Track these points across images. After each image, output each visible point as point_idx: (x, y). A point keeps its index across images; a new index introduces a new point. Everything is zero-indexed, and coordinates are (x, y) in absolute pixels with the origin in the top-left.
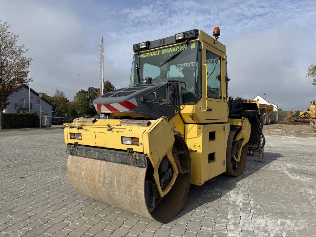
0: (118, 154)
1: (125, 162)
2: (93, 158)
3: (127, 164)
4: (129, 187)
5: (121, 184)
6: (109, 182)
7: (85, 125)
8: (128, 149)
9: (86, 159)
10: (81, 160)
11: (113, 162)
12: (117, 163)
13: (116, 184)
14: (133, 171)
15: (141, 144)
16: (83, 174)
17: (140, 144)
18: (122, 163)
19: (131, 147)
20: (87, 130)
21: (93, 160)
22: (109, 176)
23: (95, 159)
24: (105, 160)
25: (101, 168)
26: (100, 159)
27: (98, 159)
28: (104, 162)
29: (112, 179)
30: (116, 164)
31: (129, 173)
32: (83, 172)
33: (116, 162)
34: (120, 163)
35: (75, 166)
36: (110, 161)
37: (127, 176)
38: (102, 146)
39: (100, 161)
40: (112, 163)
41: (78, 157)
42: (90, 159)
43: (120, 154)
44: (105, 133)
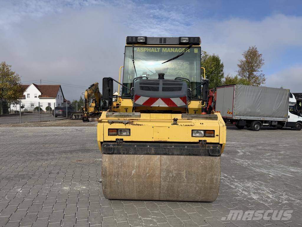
0: (186, 147)
1: (194, 153)
3: (196, 155)
4: (203, 175)
5: (191, 175)
6: (175, 175)
7: (137, 120)
8: (200, 141)
9: (136, 156)
10: (128, 158)
11: (178, 155)
12: (183, 155)
13: (184, 176)
14: (205, 160)
15: (217, 135)
16: (133, 172)
17: (215, 136)
18: (190, 155)
19: (203, 139)
22: (175, 169)
23: (150, 154)
25: (162, 162)
26: (158, 154)
27: (154, 154)
29: (180, 171)
30: (182, 157)
31: (201, 163)
32: (134, 170)
33: (181, 155)
35: (118, 165)
36: (173, 154)
37: (199, 166)
38: (163, 140)
40: (176, 157)
41: (121, 155)
42: (142, 156)
43: (188, 147)
44: (169, 127)
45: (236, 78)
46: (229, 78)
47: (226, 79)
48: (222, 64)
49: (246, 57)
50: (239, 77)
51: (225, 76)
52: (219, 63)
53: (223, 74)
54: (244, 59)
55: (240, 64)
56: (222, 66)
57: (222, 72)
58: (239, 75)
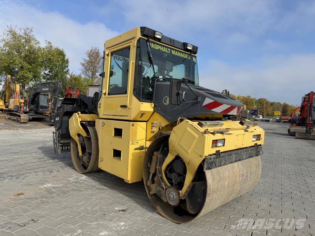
2: (232, 163)
8: (255, 144)
10: (221, 170)
16: (226, 183)
17: (261, 139)
19: (256, 142)
20: (231, 134)
21: (231, 164)
24: (240, 160)
25: (239, 168)
27: (234, 162)
28: (239, 162)
29: (247, 173)
32: (227, 181)
34: (248, 158)
35: (218, 179)
37: (254, 166)
38: (240, 147)
39: (236, 163)
42: (229, 165)
43: (250, 150)
45: (80, 76)
46: (74, 75)
47: (71, 76)
48: (68, 60)
49: (89, 57)
50: (83, 76)
51: (70, 72)
52: (65, 57)
53: (68, 70)
54: (88, 59)
55: (83, 62)
56: (67, 62)
57: (66, 68)
58: (83, 73)
